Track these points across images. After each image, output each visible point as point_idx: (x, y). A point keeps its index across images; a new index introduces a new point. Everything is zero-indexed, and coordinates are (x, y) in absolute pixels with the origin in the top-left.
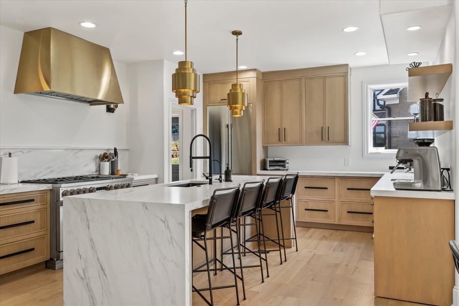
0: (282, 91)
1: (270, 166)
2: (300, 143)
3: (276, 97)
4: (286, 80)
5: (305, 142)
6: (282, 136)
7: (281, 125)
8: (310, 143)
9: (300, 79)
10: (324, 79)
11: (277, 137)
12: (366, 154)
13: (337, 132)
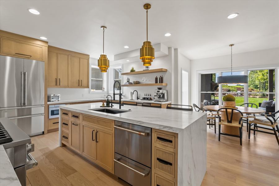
0: (57, 59)
1: (52, 99)
2: (68, 87)
3: (54, 61)
4: (60, 54)
5: (70, 86)
6: (57, 83)
7: (57, 77)
8: (73, 87)
9: (68, 56)
10: (80, 58)
11: (54, 83)
12: (90, 92)
13: (84, 83)
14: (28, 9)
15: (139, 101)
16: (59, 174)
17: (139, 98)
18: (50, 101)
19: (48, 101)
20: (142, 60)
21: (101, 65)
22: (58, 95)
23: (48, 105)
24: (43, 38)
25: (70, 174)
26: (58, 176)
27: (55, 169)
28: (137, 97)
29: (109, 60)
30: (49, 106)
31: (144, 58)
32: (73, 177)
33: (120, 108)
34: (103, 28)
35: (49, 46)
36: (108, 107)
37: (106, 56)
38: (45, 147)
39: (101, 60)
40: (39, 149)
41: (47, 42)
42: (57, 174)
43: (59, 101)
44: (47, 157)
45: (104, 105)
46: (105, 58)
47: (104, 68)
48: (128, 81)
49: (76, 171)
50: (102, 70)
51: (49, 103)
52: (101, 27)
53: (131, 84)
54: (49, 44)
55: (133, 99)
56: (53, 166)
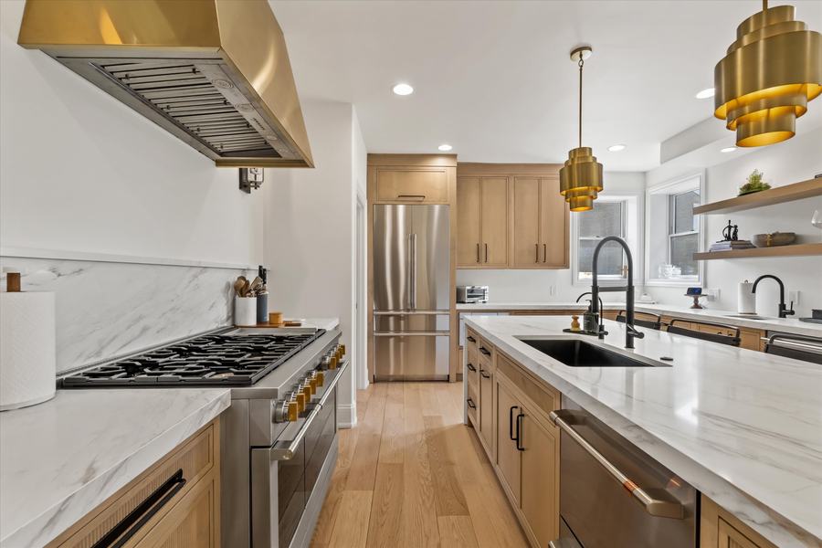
0: (481, 193)
1: (469, 296)
2: (506, 265)
3: (473, 199)
4: (487, 178)
5: (513, 264)
6: (481, 256)
7: (481, 239)
8: (519, 265)
9: (507, 178)
10: (540, 180)
11: (474, 257)
12: (575, 281)
13: (554, 253)
14: (392, 88)
15: (792, 324)
16: (428, 498)
17: (792, 313)
18: (463, 303)
19: (457, 302)
20: (725, 123)
21: (571, 187)
22: (483, 288)
23: (459, 312)
24: (446, 148)
25: (450, 513)
26: (423, 501)
27: (427, 479)
28: (782, 306)
29: (600, 166)
30: (461, 314)
31: (741, 107)
32: (453, 525)
33: (629, 344)
34: (579, 53)
35: (458, 164)
36: (589, 333)
37: (590, 149)
38: (438, 415)
39: (570, 168)
40: (426, 415)
41: (453, 156)
42: (425, 494)
43: (486, 304)
44: (428, 441)
45: (578, 325)
46: (586, 157)
47: (582, 193)
48: (728, 238)
49: (467, 513)
50: (574, 205)
51: (459, 307)
52: (572, 53)
53: (746, 245)
54: (460, 159)
55: (759, 311)
56: (428, 472)
